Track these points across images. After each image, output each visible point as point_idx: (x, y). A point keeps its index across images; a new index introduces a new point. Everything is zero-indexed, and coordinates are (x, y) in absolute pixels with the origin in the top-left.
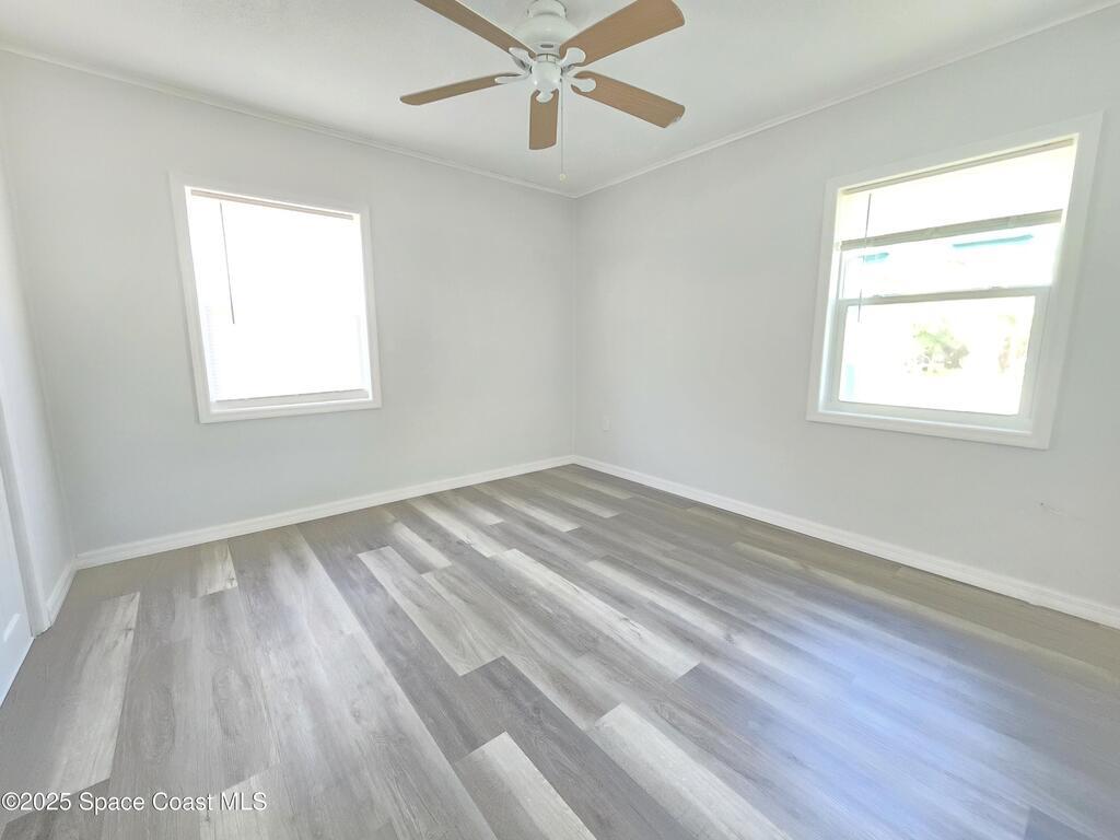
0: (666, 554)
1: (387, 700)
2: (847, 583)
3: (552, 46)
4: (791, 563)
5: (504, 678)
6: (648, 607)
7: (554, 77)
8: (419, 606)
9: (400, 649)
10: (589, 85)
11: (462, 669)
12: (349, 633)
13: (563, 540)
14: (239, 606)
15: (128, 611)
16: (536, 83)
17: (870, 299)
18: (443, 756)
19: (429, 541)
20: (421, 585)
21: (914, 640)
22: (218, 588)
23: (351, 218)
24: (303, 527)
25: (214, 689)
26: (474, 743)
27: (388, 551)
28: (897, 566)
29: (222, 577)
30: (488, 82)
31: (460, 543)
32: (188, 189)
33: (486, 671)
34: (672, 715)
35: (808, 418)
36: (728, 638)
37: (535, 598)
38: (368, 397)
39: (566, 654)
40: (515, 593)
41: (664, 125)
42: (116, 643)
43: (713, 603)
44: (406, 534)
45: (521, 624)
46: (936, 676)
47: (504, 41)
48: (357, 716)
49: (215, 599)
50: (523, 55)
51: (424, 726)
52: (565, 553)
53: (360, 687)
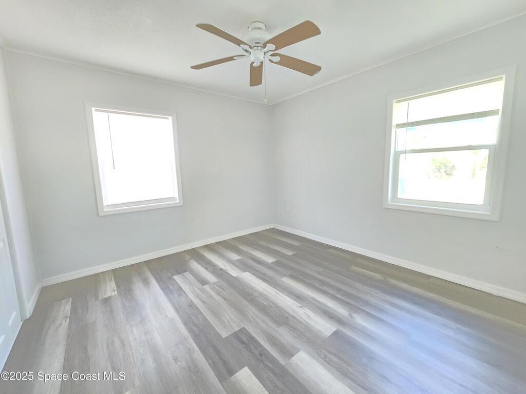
0: (319, 273)
1: (190, 351)
2: (405, 286)
3: (260, 43)
4: (378, 276)
5: (244, 339)
6: (311, 300)
7: (261, 57)
8: (203, 302)
9: (195, 325)
10: (277, 59)
11: (224, 335)
12: (170, 317)
13: (269, 267)
14: (118, 304)
15: (66, 308)
16: (253, 59)
17: (410, 151)
18: (217, 379)
19: (206, 269)
20: (203, 291)
21: (440, 315)
22: (108, 295)
23: (168, 119)
24: (147, 263)
25: (108, 347)
26: (231, 372)
27: (187, 274)
28: (429, 277)
29: (110, 289)
30: (231, 59)
31: (221, 269)
32: (93, 109)
33: (236, 335)
34: (326, 356)
35: (384, 206)
36: (350, 315)
37: (258, 297)
38: (176, 200)
39: (274, 326)
40: (248, 295)
41: (312, 75)
42: (61, 324)
43: (342, 298)
44: (195, 265)
45: (252, 311)
46: (451, 333)
47: (238, 42)
48: (176, 360)
49: (107, 301)
50: (247, 47)
51: (207, 364)
52: (270, 273)
53: (176, 344)
